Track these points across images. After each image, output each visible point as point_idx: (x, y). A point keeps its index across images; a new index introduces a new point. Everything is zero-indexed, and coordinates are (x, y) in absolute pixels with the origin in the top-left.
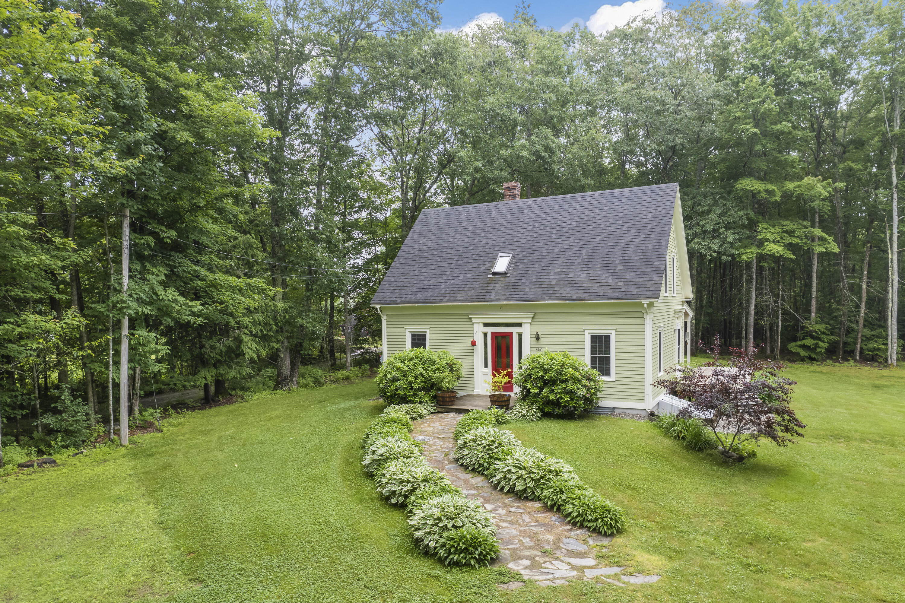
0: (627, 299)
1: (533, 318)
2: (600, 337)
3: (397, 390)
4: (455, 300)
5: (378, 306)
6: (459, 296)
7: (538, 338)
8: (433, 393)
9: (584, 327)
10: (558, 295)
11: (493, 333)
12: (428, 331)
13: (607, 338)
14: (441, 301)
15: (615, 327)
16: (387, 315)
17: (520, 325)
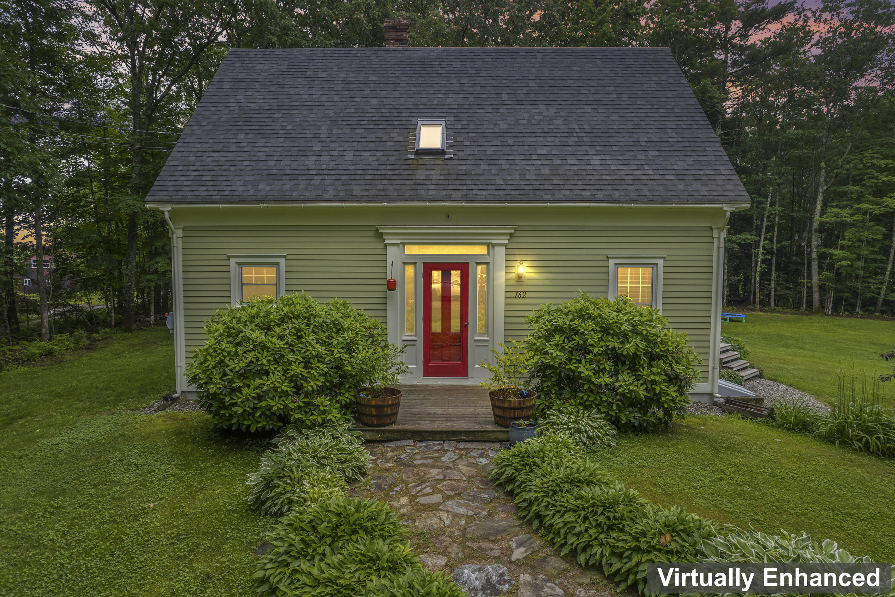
1: (511, 235)
3: (260, 398)
4: (351, 197)
5: (166, 208)
6: (357, 190)
8: (347, 397)
11: (426, 265)
12: (281, 260)
14: (318, 199)
15: (662, 253)
16: (184, 229)
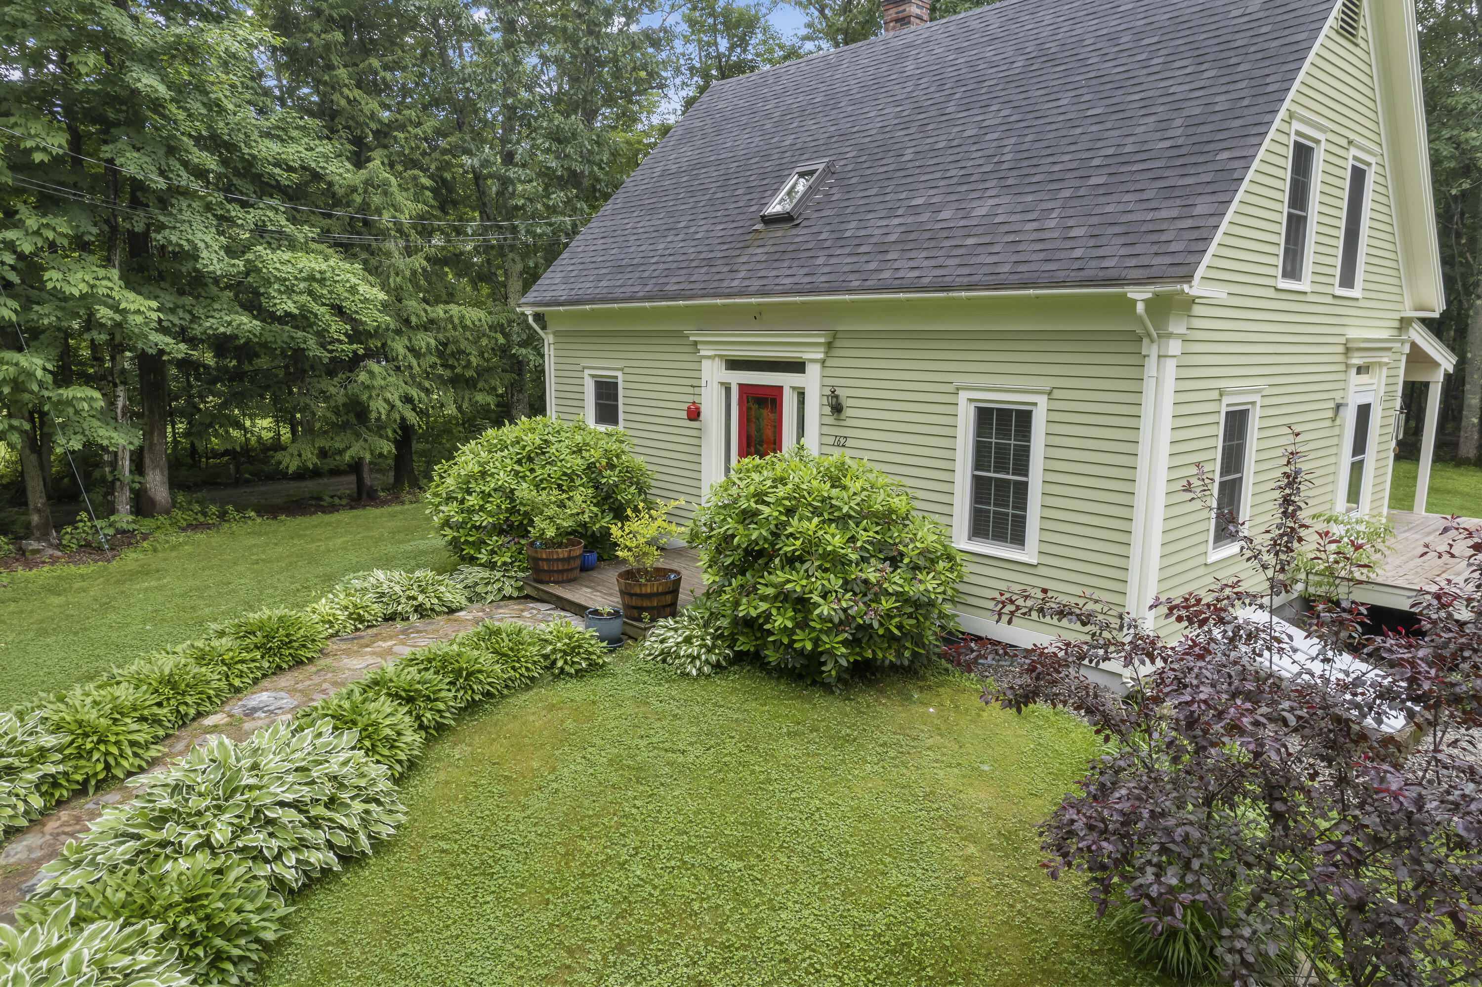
0: (1081, 283)
1: (829, 346)
2: (1004, 415)
5: (529, 311)
7: (837, 408)
9: (958, 380)
10: (886, 275)
11: (742, 386)
12: (619, 374)
13: (1024, 418)
15: (1046, 384)
16: (556, 334)
17: (798, 367)
